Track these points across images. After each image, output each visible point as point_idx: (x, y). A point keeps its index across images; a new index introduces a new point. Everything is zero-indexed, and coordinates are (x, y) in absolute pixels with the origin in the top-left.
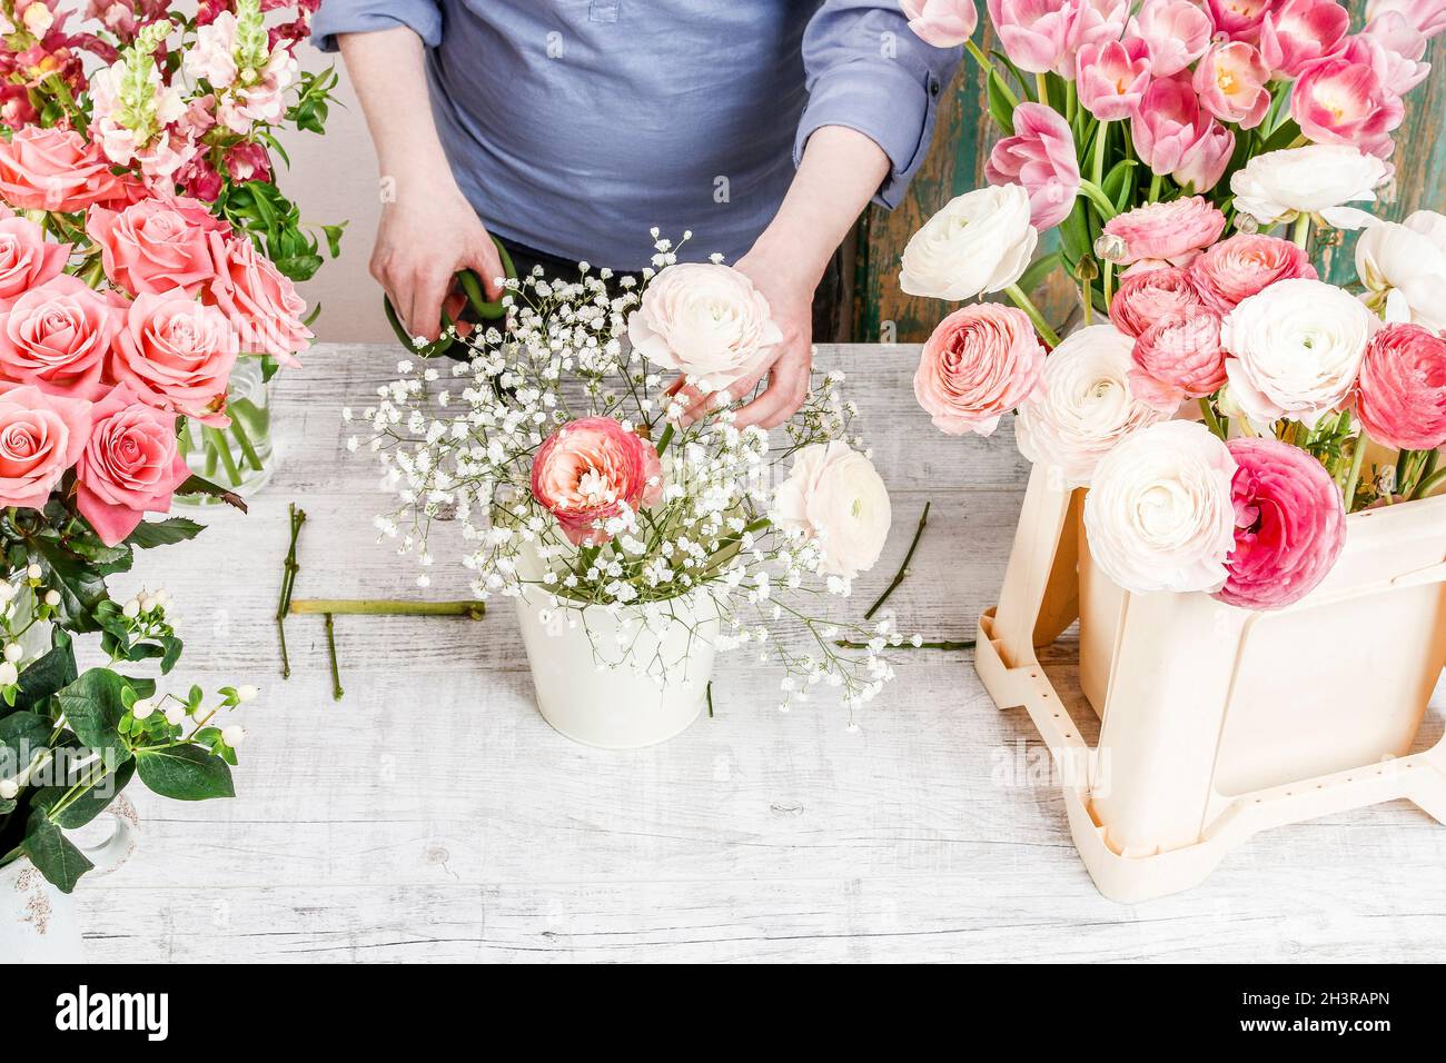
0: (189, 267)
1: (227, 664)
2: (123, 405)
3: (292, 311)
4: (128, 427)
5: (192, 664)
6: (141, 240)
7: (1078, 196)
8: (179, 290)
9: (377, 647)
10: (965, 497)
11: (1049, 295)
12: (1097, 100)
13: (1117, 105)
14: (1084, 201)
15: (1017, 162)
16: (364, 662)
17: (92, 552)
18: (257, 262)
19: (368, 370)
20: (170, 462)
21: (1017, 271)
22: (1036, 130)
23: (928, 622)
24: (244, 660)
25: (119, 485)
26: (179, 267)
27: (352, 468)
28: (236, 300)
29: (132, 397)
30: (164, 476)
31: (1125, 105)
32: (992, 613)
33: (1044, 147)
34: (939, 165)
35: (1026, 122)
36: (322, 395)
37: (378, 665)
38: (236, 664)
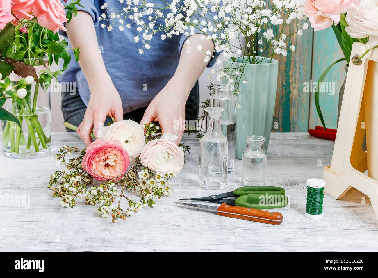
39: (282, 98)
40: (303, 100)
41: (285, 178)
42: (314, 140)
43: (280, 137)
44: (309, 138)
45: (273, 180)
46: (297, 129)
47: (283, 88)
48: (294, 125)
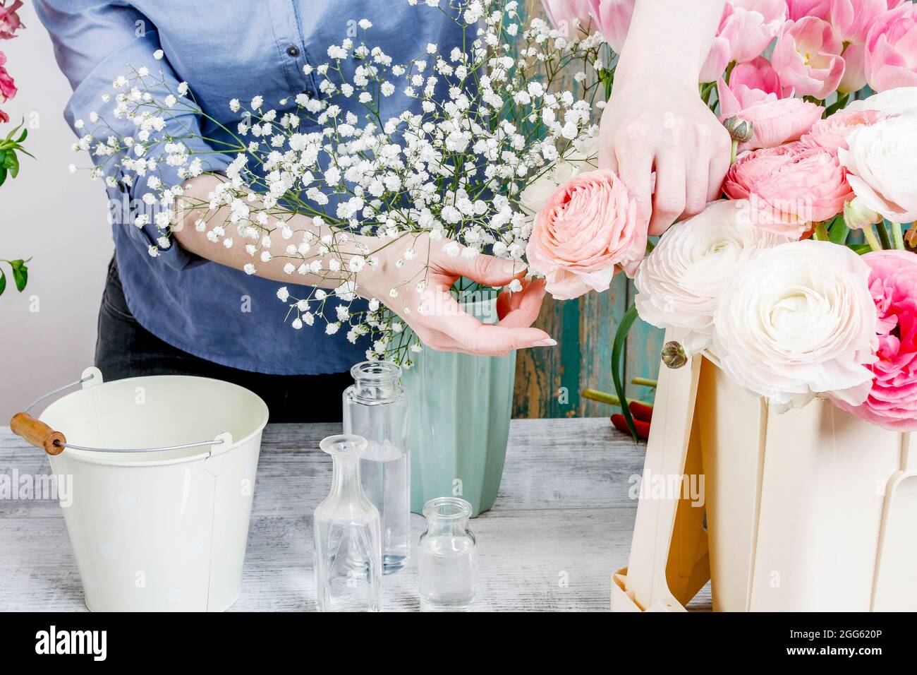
10: (591, 512)
32: (624, 572)
40: (610, 298)
41: (527, 584)
42: (621, 445)
43: (542, 435)
44: (611, 439)
45: (497, 592)
46: (598, 365)
48: (590, 357)
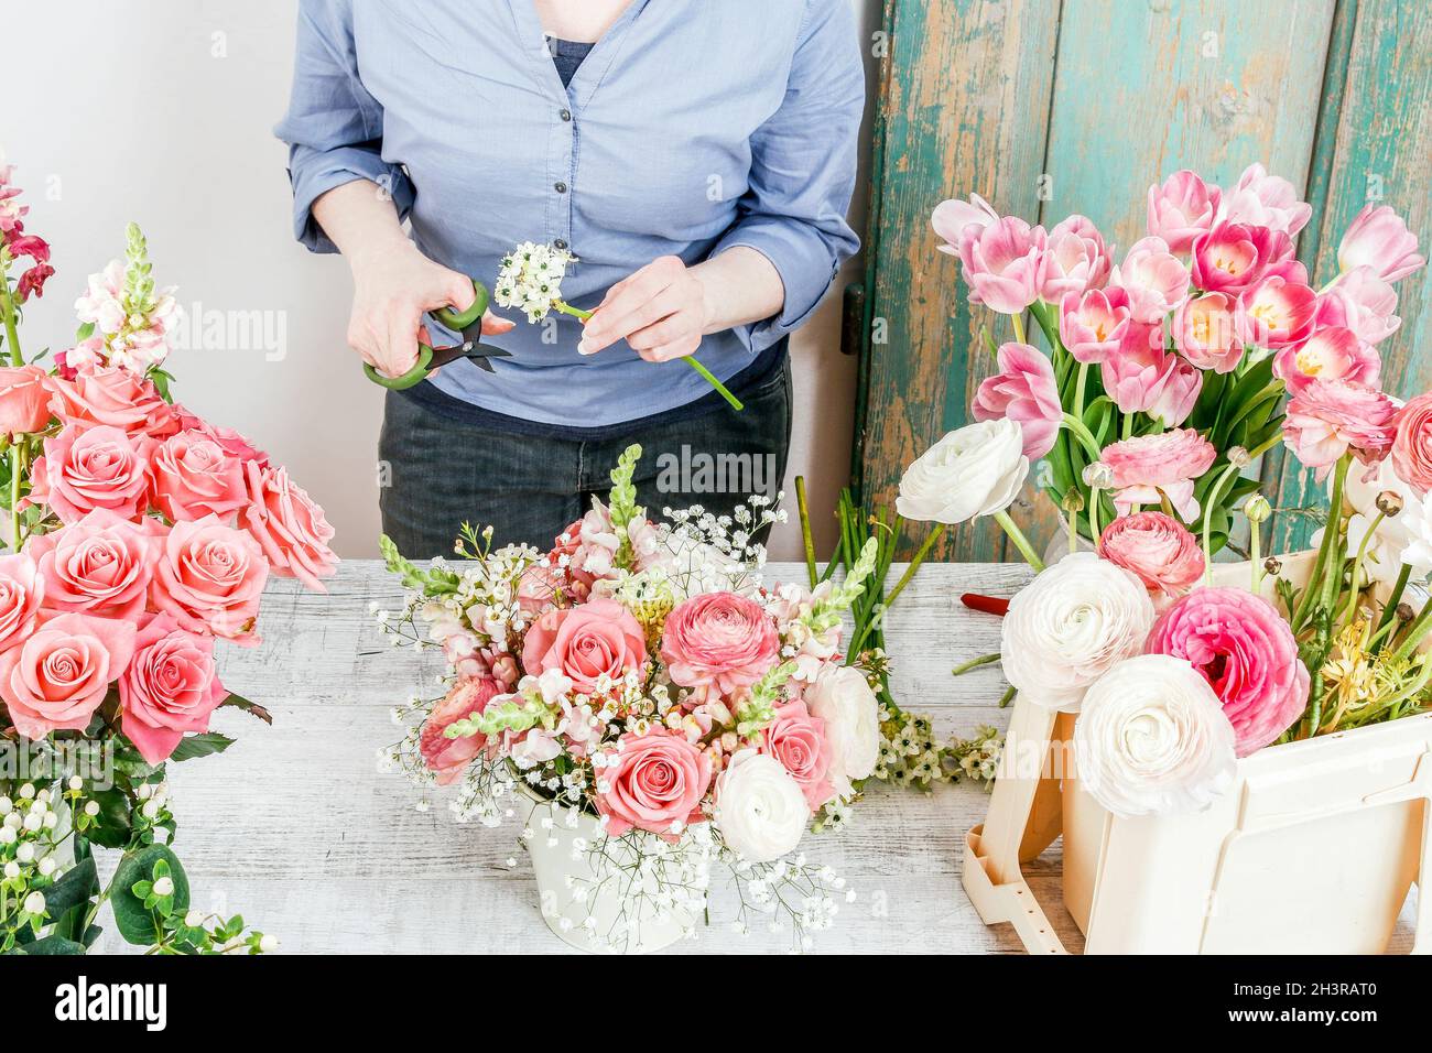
0: (225, 495)
1: (246, 870)
2: (164, 632)
3: (321, 538)
4: (169, 653)
5: (214, 870)
6: (181, 469)
7: (1061, 429)
8: (213, 516)
9: (390, 855)
10: (951, 712)
11: (1035, 514)
12: (1079, 344)
13: (1097, 351)
14: (1066, 434)
15: (1003, 399)
16: (377, 869)
17: (130, 766)
18: (290, 491)
19: (385, 586)
20: (209, 684)
21: (1008, 497)
22: (1020, 368)
23: (915, 834)
24: (263, 866)
25: (162, 708)
26: (217, 495)
27: (370, 681)
28: (268, 526)
29: (173, 624)
30: (204, 698)
31: (1104, 352)
32: (979, 831)
33: (1028, 385)
34: (931, 388)
35: (1010, 361)
36: (340, 610)
37: (390, 872)
38: (255, 870)
39: (945, 354)
47: (948, 329)
